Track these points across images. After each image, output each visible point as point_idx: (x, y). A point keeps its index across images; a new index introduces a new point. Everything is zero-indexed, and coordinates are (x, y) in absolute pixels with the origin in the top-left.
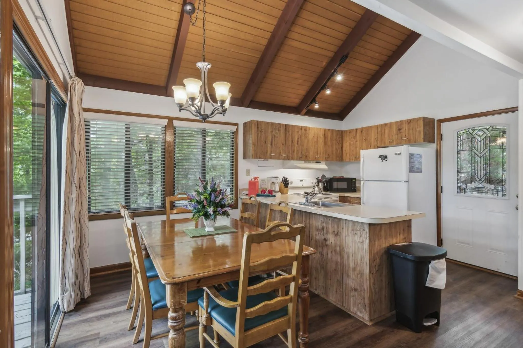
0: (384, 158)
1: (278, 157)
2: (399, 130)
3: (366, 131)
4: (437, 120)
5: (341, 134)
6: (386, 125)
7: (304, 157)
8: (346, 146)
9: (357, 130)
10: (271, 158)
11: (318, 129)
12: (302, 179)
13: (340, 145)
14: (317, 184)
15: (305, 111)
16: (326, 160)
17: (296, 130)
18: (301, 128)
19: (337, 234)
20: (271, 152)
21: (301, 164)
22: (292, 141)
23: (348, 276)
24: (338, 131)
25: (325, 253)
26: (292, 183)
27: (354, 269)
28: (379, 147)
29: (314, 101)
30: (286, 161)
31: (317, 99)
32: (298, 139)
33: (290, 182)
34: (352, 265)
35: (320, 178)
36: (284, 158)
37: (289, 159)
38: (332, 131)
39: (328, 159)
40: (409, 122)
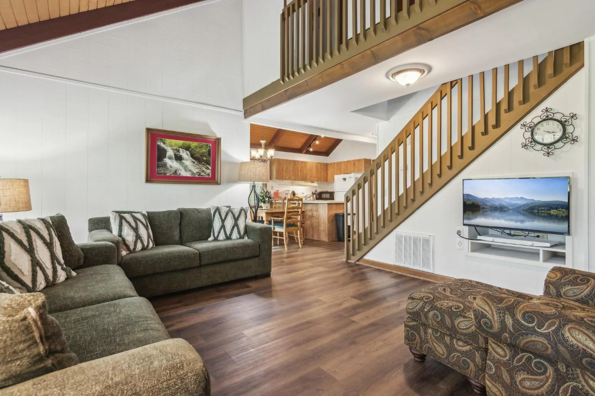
0: (345, 179)
1: (290, 179)
2: (354, 164)
3: (339, 164)
4: (372, 160)
5: (326, 165)
6: (348, 161)
7: (304, 179)
8: (329, 173)
9: (335, 163)
10: (286, 180)
11: (312, 162)
12: (303, 192)
13: (326, 172)
14: (312, 195)
15: (304, 151)
16: (317, 181)
17: (300, 163)
18: (302, 162)
19: (317, 211)
20: (286, 176)
21: (303, 183)
22: (298, 170)
23: (321, 226)
24: (324, 164)
25: (312, 220)
26: (297, 194)
27: (323, 222)
28: (346, 174)
29: (310, 146)
30: (294, 181)
31: (311, 145)
32: (301, 168)
33: (296, 193)
34: (322, 221)
35: (314, 192)
36: (293, 180)
37: (295, 180)
38: (321, 164)
39: (319, 180)
40: (359, 160)
